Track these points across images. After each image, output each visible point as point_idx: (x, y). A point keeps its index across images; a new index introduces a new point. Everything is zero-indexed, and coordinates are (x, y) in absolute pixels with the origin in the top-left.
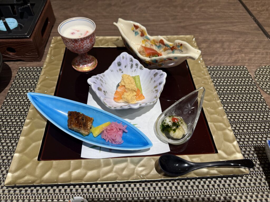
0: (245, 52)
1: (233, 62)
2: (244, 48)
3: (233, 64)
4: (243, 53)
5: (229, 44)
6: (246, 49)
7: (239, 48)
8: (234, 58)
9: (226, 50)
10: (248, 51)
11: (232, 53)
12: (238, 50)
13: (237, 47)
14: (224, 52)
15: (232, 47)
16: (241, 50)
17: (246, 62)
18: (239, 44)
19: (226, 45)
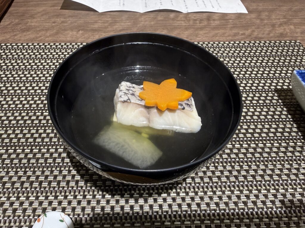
0: (293, 23)
1: (277, 36)
2: (291, 19)
3: (279, 39)
4: (291, 25)
5: (269, 14)
6: (295, 20)
7: (285, 19)
8: (280, 30)
9: (266, 21)
10: (298, 22)
11: (275, 24)
12: (283, 20)
13: (281, 17)
14: (263, 24)
15: (274, 17)
16: (288, 21)
17: (297, 35)
18: (283, 13)
19: (264, 15)
